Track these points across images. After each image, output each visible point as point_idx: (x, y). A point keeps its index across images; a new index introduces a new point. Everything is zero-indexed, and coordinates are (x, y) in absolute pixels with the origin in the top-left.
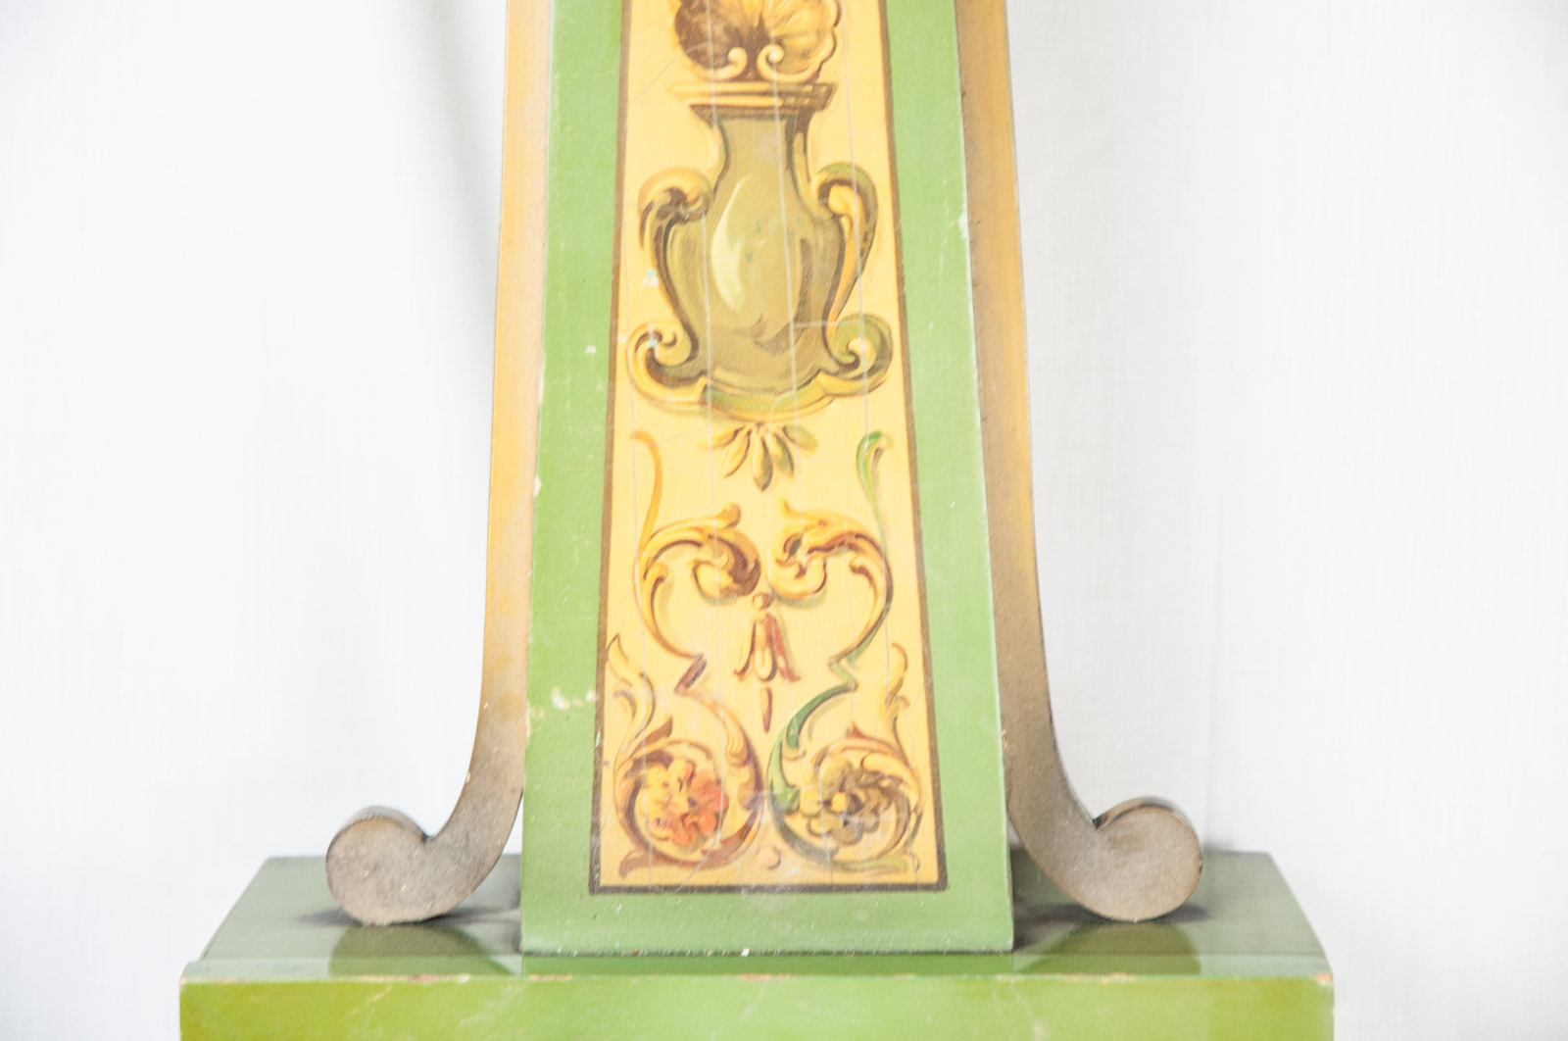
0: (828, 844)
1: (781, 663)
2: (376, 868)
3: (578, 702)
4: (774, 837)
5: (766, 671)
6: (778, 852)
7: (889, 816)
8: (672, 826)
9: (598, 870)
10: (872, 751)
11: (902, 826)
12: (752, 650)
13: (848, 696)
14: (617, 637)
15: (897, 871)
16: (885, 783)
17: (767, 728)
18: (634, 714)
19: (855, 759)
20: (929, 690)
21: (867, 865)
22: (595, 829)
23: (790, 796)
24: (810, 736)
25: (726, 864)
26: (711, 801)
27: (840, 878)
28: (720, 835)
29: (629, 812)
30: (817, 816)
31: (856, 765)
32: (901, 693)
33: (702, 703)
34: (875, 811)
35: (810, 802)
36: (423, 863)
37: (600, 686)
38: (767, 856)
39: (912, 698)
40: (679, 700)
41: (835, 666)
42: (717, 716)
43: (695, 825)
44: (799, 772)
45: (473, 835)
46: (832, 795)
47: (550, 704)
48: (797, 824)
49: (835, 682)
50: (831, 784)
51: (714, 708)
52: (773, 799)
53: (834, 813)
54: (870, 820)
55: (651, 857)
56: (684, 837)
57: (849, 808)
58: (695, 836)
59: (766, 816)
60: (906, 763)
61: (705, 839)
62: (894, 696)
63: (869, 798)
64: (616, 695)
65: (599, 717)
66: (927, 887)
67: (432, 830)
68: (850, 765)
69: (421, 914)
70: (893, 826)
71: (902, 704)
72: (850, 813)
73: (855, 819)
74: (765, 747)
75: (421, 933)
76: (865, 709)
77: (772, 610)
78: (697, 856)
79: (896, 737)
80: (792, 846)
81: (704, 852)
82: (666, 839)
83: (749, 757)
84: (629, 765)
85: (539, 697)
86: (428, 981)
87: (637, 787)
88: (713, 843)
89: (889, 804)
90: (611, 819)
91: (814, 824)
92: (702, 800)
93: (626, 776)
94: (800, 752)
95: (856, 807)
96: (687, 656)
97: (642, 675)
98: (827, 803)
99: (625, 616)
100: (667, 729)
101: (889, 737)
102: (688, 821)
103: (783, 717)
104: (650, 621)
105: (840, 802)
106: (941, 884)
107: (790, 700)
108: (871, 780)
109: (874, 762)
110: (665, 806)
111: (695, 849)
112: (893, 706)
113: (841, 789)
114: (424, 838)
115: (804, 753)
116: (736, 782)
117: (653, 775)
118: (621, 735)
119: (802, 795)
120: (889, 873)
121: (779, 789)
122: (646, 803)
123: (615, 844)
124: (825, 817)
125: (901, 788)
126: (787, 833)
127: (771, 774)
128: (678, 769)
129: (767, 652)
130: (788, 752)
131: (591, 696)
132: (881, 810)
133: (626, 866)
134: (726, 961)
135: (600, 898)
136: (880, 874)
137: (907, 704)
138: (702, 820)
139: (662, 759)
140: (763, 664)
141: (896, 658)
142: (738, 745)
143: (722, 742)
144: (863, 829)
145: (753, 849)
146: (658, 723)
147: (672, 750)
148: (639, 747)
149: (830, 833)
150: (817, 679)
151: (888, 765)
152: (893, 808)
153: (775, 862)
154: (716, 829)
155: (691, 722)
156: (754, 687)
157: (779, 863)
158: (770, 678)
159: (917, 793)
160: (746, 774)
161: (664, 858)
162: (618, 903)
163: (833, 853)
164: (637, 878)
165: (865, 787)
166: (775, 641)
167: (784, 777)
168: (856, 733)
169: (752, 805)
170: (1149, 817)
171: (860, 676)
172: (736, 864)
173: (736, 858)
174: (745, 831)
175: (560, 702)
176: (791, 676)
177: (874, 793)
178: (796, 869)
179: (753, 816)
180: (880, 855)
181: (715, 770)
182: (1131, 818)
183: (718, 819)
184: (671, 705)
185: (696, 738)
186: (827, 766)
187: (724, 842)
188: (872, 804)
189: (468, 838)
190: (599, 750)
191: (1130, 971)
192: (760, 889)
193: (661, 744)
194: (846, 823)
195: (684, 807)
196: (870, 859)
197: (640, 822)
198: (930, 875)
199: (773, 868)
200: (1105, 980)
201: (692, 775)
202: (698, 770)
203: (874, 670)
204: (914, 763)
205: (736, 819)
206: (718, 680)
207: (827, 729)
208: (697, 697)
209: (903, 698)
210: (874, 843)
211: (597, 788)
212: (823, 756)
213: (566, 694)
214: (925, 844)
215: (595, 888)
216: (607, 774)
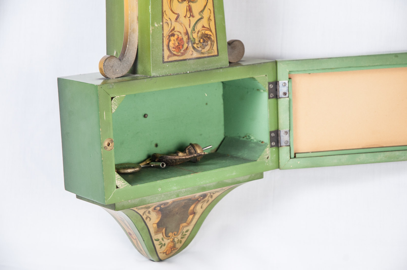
0: (200, 49)
1: (191, 14)
2: (112, 67)
3: (159, 25)
4: (191, 49)
5: (189, 16)
6: (192, 51)
7: (209, 43)
8: (175, 48)
9: (164, 58)
10: (206, 30)
11: (211, 44)
12: (187, 12)
13: (202, 20)
14: (165, 11)
15: (211, 53)
16: (208, 36)
17: (190, 27)
18: (168, 26)
19: (203, 32)
20: (214, 17)
21: (206, 52)
22: (163, 50)
23: (194, 40)
24: (196, 28)
25: (184, 55)
26: (181, 43)
27: (202, 55)
29: (168, 46)
30: (198, 44)
31: (204, 33)
32: (210, 18)
33: (179, 23)
34: (207, 42)
35: (197, 42)
37: (163, 21)
38: (191, 52)
39: (212, 19)
40: (176, 23)
41: (200, 14)
42: (182, 25)
43: (179, 48)
44: (195, 35)
46: (200, 39)
47: (155, 25)
48: (195, 46)
49: (200, 17)
50: (200, 37)
51: (181, 24)
52: (191, 41)
53: (201, 43)
54: (206, 44)
55: (172, 55)
56: (177, 50)
57: (203, 41)
58: (179, 50)
59: (190, 45)
60: (212, 32)
61: (181, 50)
62: (209, 19)
63: (206, 39)
64: (165, 23)
65: (163, 27)
66: (216, 56)
68: (203, 33)
70: (210, 44)
71: (210, 20)
72: (203, 43)
73: (204, 44)
74: (189, 31)
76: (204, 22)
77: (189, 4)
78: (180, 54)
79: (210, 27)
80: (195, 50)
81: (181, 53)
82: (174, 51)
83: (187, 33)
84: (168, 37)
85: (153, 25)
87: (170, 41)
88: (182, 51)
89: (209, 40)
90: (165, 48)
91: (198, 45)
92: (180, 42)
93: (168, 39)
94: (195, 31)
95: (204, 41)
96: (176, 14)
97: (169, 18)
98: (200, 41)
99: (166, 7)
100: (174, 29)
101: (209, 27)
102: (178, 47)
103: (192, 25)
104: (170, 8)
105: (202, 41)
106: (218, 55)
107: (193, 21)
108: (206, 36)
110: (174, 44)
111: (179, 53)
112: (209, 21)
113: (202, 38)
115: (196, 31)
116: (185, 38)
117: (172, 38)
118: (166, 31)
119: (196, 40)
120: (210, 54)
121: (192, 38)
122: (171, 44)
124: (200, 44)
125: (211, 37)
126: (194, 48)
127: (191, 36)
128: (176, 36)
129: (189, 12)
130: (193, 31)
131: (161, 23)
132: (208, 41)
133: (169, 57)
135: (164, 64)
136: (209, 54)
137: (211, 20)
138: (180, 47)
139: (173, 35)
140: (188, 15)
141: (209, 12)
142: (185, 31)
143: (183, 31)
144: (205, 46)
145: (188, 51)
146: (172, 28)
147: (175, 33)
148: (170, 33)
149: (200, 47)
150: (197, 17)
151: (208, 32)
152: (210, 41)
153: (192, 54)
154: (182, 48)
155: (178, 28)
156: (187, 19)
157: (193, 54)
159: (213, 38)
160: (187, 37)
161: (175, 55)
162: (167, 65)
163: (201, 51)
164: (170, 59)
165: (205, 37)
166: (190, 9)
167: (193, 36)
168: (203, 27)
169: (188, 43)
171: (203, 16)
172: (186, 55)
173: (186, 53)
174: (187, 47)
175: (156, 25)
176: (193, 17)
177: (207, 38)
178: (196, 55)
179: (188, 45)
180: (209, 50)
181: (182, 36)
183: (183, 46)
184: (175, 24)
185: (179, 30)
186: (200, 33)
187: (184, 50)
188: (207, 41)
190: (163, 34)
192: (190, 59)
193: (173, 32)
194: (203, 44)
195: (177, 44)
196: (207, 51)
197: (170, 48)
198: (216, 53)
199: (192, 55)
201: (178, 38)
202: (179, 37)
203: (206, 14)
204: (213, 32)
205: (186, 46)
206: (182, 19)
207: (199, 27)
209: (211, 19)
210: (207, 48)
211: (163, 42)
212: (199, 32)
213: (157, 24)
214: (215, 47)
215: (164, 62)
216: (164, 39)
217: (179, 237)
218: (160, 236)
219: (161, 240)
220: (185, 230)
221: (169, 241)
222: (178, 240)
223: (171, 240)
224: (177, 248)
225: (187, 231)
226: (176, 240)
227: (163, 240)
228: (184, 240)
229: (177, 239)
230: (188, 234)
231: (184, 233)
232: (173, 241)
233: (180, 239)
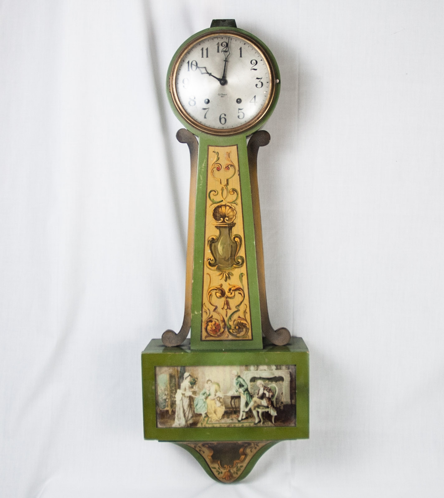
0: (236, 334)
1: (228, 307)
2: (169, 338)
3: (199, 313)
4: (227, 333)
6: (228, 335)
7: (244, 330)
8: (213, 332)
9: (202, 338)
11: (246, 331)
12: (224, 305)
13: (238, 312)
14: (204, 303)
15: (246, 337)
16: (244, 325)
17: (226, 317)
18: (207, 315)
19: (239, 321)
20: (250, 311)
21: (241, 337)
22: (201, 332)
23: (230, 327)
24: (233, 318)
25: (220, 337)
26: (218, 327)
27: (237, 339)
28: (220, 333)
29: (206, 329)
31: (239, 322)
34: (242, 329)
35: (233, 327)
36: (176, 338)
37: (202, 311)
38: (227, 335)
39: (248, 312)
40: (214, 312)
41: (236, 307)
42: (219, 315)
43: (216, 331)
44: (231, 323)
45: (183, 334)
47: (195, 313)
48: (231, 331)
49: (236, 310)
50: (236, 325)
51: (219, 313)
52: (227, 327)
53: (237, 329)
54: (242, 330)
55: (209, 336)
59: (226, 330)
61: (217, 333)
62: (245, 312)
64: (204, 312)
65: (202, 315)
66: (250, 340)
67: (177, 332)
68: (238, 322)
69: (175, 345)
73: (239, 330)
74: (226, 319)
75: (176, 348)
76: (241, 314)
77: (227, 299)
78: (216, 336)
80: (230, 334)
81: (217, 335)
82: (212, 333)
83: (224, 321)
84: (206, 322)
85: (193, 312)
86: (177, 353)
87: (208, 325)
88: (219, 334)
90: (204, 330)
91: (234, 331)
93: (206, 324)
95: (239, 328)
96: (215, 306)
97: (208, 309)
98: (235, 328)
99: (206, 300)
100: (212, 317)
101: (244, 318)
103: (229, 315)
104: (209, 301)
105: (237, 327)
106: (252, 340)
107: (230, 312)
108: (242, 324)
109: (242, 321)
110: (212, 328)
113: (237, 326)
114: (176, 334)
115: (232, 320)
116: (222, 325)
117: (210, 324)
118: (205, 317)
121: (228, 325)
122: (209, 328)
123: (204, 334)
124: (235, 330)
125: (246, 325)
126: (229, 332)
127: (227, 323)
128: (213, 323)
129: (226, 306)
130: (229, 320)
131: (201, 312)
133: (206, 337)
134: (221, 351)
135: (202, 342)
136: (243, 338)
138: (217, 330)
139: (211, 321)
141: (245, 306)
142: (222, 319)
143: (220, 319)
144: (241, 332)
145: (224, 334)
146: (210, 316)
147: (213, 320)
148: (208, 319)
149: (236, 332)
150: (234, 309)
151: (245, 322)
152: (245, 328)
155: (215, 316)
156: (225, 311)
157: (228, 337)
158: (227, 309)
159: (249, 326)
160: (223, 323)
161: (211, 336)
162: (205, 343)
164: (208, 339)
166: (227, 303)
168: (239, 317)
169: (224, 328)
170: (283, 330)
171: (240, 309)
172: (222, 337)
174: (223, 332)
175: (196, 313)
176: (230, 309)
177: (242, 326)
178: (231, 337)
179: (224, 330)
180: (243, 335)
181: (219, 323)
182: (280, 330)
183: (219, 330)
184: (213, 313)
185: (216, 318)
186: (235, 322)
190: (202, 320)
191: (281, 351)
192: (226, 340)
193: (211, 319)
194: (238, 331)
195: (214, 328)
197: (208, 330)
198: (250, 338)
200: (276, 353)
202: (216, 323)
203: (242, 308)
204: (248, 322)
205: (222, 330)
206: (219, 310)
207: (235, 317)
208: (216, 312)
212: (235, 321)
213: (197, 312)
214: (250, 334)
215: (201, 340)
216: (203, 324)
217: (235, 469)
218: (216, 466)
219: (217, 468)
220: (239, 465)
221: (225, 470)
222: (234, 472)
223: (227, 470)
224: (235, 478)
225: (242, 466)
226: (232, 471)
227: (219, 469)
228: (239, 473)
229: (233, 471)
230: (242, 469)
231: (239, 468)
232: (229, 471)
233: (235, 471)
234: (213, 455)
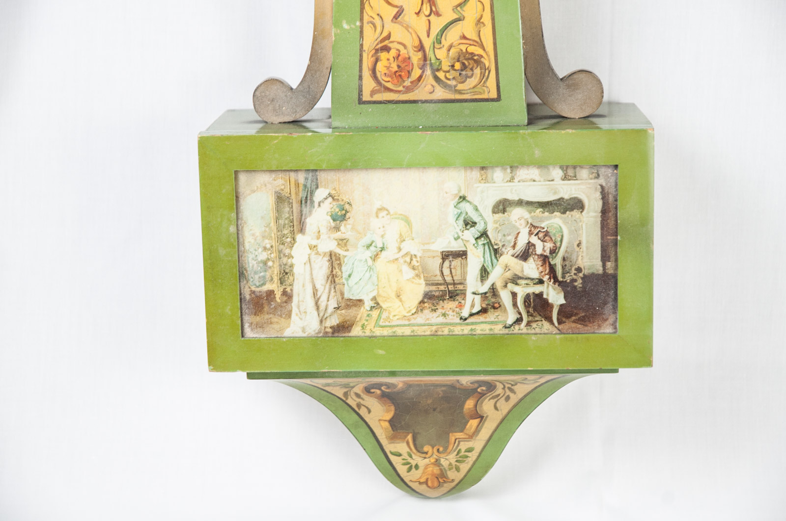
0: (453, 83)
1: (434, 9)
2: (273, 100)
3: (353, 26)
4: (431, 80)
5: (427, 13)
6: (433, 86)
7: (477, 71)
8: (391, 76)
9: (362, 95)
10: (471, 45)
11: (483, 75)
12: (422, 4)
13: (460, 22)
15: (480, 93)
16: (476, 58)
17: (428, 36)
18: (375, 31)
19: (463, 47)
20: (493, 19)
21: (469, 91)
22: (361, 77)
23: (438, 64)
24: (446, 39)
25: (413, 91)
26: (406, 66)
27: (458, 97)
28: (410, 80)
29: (374, 71)
30: (448, 72)
31: (464, 51)
32: (481, 21)
33: (402, 26)
34: (472, 69)
35: (445, 66)
36: (291, 98)
37: (362, 20)
38: (429, 88)
39: (486, 23)
40: (393, 24)
41: (455, 10)
42: (408, 31)
43: (400, 76)
44: (441, 54)
45: (311, 87)
46: (454, 63)
47: (342, 27)
48: (441, 75)
49: (455, 16)
50: (454, 58)
51: (407, 28)
52: (431, 65)
53: (455, 70)
54: (470, 73)
55: (383, 89)
56: (396, 81)
57: (461, 68)
58: (400, 80)
59: (428, 72)
60: (484, 50)
61: (404, 81)
62: (479, 22)
63: (469, 64)
64: (368, 23)
65: (361, 32)
66: (492, 100)
67: (294, 86)
68: (462, 50)
69: (291, 119)
70: (479, 75)
71: (482, 25)
72: (462, 70)
73: (464, 73)
74: (427, 43)
75: (291, 126)
76: (467, 28)
78: (401, 88)
79: (480, 39)
80: (439, 84)
81: (404, 87)
82: (389, 81)
83: (421, 48)
84: (374, 51)
85: (337, 24)
86: (295, 135)
87: (377, 61)
88: (407, 83)
89: (477, 67)
90: (366, 74)
91: (447, 74)
92: (403, 66)
93: (372, 56)
94: (442, 45)
95: (464, 67)
96: (396, 6)
97: (378, 15)
98: (453, 66)
100: (388, 37)
101: (477, 39)
102: (397, 74)
103: (435, 31)
105: (458, 66)
106: (498, 99)
107: (438, 24)
108: (470, 56)
109: (471, 49)
110: (388, 68)
111: (400, 86)
112: (479, 26)
113: (458, 61)
114: (292, 89)
115: (443, 46)
116: (416, 58)
117: (383, 55)
118: (370, 39)
119: (443, 63)
120: (478, 94)
121: (433, 61)
122: (380, 67)
123: (369, 84)
124: (452, 72)
125: (482, 59)
126: (437, 79)
127: (430, 55)
128: (393, 53)
129: (428, 4)
130: (437, 46)
131: (358, 23)
132: (474, 69)
133: (373, 93)
134: (413, 129)
135: (362, 106)
136: (474, 95)
137: (484, 25)
138: (403, 74)
139: (387, 49)
140: (426, 10)
141: (480, 6)
142: (417, 43)
143: (410, 42)
144: (467, 77)
145: (423, 85)
146: (385, 34)
147: (390, 45)
148: (377, 44)
149: (454, 78)
150: (448, 15)
151: (477, 50)
152: (479, 68)
153: (432, 90)
154: (408, 78)
155: (398, 34)
156: (423, 19)
157: (434, 91)
158: (429, 15)
159: (488, 61)
160: (420, 55)
161: (388, 89)
162: (370, 108)
163: (455, 86)
164: (377, 97)
165: (467, 59)
166: (431, 0)
167: (435, 56)
168: (464, 37)
169: (423, 68)
170: (582, 76)
171: (465, 14)
172: (417, 91)
173: (417, 89)
174: (420, 78)
175: (346, 26)
176: (438, 14)
177: (471, 62)
178: (441, 93)
179: (423, 72)
180: (474, 88)
181: (408, 53)
182: (575, 76)
183: (409, 73)
184: (390, 27)
185: (400, 40)
186: (453, 51)
187: (412, 82)
188: (471, 66)
189: (309, 88)
190: (362, 45)
191: (575, 129)
192: (426, 101)
193: (386, 43)
194: (460, 74)
195: (395, 68)
196: (469, 89)
197: (378, 74)
198: (494, 95)
199: (431, 93)
201: (399, 55)
202: (401, 53)
203: (471, 11)
204: (487, 50)
205: (416, 73)
206: (409, 16)
207: (453, 36)
208: (401, 23)
209: (483, 23)
210: (472, 82)
211: (361, 61)
212: (451, 47)
213: (348, 23)
214: (492, 82)
215: (361, 102)
216: (365, 55)
217: (452, 458)
218: (402, 447)
219: (405, 456)
220: (463, 446)
221: (427, 461)
222: (450, 464)
223: (433, 460)
224: (453, 481)
225: (470, 450)
226: (444, 463)
227: (411, 457)
228: (465, 467)
229: (448, 463)
230: (473, 456)
231: (462, 453)
232: (437, 463)
233: (453, 461)
234: (393, 418)
